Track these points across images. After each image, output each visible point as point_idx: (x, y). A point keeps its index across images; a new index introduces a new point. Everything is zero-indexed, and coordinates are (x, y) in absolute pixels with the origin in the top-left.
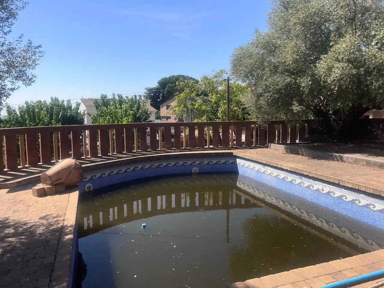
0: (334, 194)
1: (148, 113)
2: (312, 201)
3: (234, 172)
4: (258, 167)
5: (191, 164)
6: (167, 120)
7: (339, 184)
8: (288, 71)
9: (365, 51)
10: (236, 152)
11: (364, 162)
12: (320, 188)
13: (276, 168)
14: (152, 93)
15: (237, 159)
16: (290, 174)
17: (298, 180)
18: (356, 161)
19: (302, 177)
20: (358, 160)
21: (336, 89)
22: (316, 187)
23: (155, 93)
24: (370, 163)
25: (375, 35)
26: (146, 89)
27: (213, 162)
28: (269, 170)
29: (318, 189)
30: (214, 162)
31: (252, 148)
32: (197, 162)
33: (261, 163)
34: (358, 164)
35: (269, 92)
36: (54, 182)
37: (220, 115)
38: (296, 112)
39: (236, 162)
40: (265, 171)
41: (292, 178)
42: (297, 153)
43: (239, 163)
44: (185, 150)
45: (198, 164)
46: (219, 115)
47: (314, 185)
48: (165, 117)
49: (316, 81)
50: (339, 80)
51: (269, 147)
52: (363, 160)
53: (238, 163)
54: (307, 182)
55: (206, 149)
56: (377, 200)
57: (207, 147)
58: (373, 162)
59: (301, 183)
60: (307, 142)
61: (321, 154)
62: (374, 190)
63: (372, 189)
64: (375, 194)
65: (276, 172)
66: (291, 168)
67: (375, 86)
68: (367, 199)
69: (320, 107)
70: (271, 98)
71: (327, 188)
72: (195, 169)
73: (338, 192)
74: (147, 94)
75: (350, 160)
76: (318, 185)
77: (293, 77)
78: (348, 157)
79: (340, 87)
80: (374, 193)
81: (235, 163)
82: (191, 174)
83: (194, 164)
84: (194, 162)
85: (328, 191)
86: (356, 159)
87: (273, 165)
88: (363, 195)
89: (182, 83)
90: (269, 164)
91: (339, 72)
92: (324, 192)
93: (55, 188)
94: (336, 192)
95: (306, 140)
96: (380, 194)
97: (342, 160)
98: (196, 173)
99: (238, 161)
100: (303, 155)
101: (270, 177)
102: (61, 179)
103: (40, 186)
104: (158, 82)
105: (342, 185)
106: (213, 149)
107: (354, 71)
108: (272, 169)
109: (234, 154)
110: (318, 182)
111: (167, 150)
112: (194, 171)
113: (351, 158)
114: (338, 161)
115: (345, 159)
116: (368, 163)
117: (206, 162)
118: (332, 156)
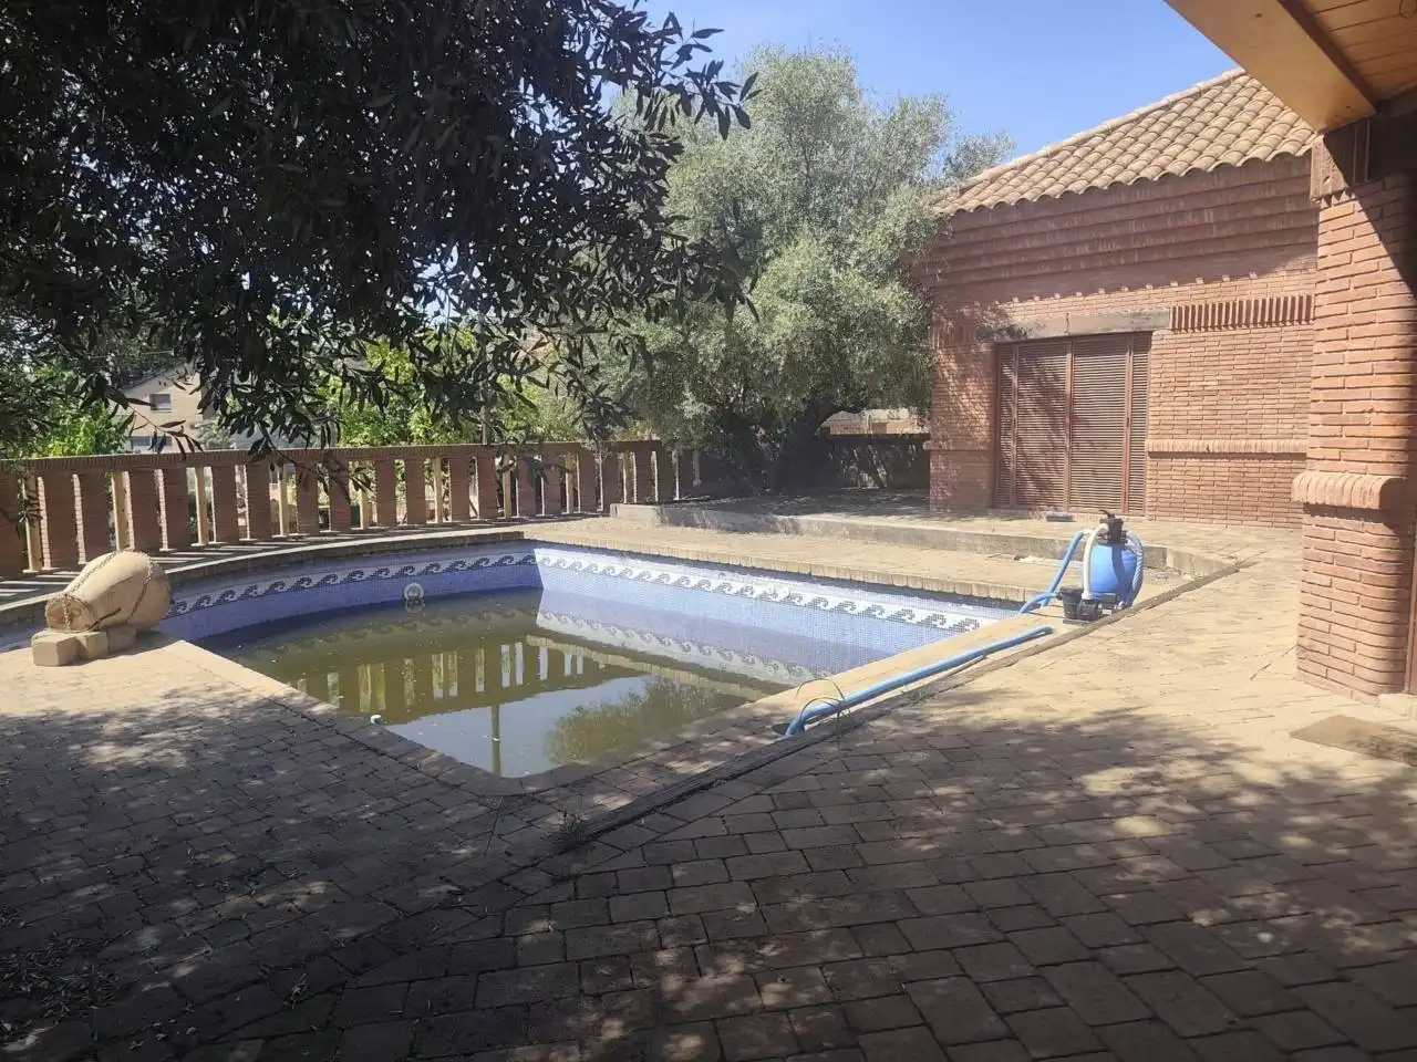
0: (801, 598)
3: (528, 588)
4: (603, 563)
5: (401, 574)
7: (810, 574)
9: (837, 280)
10: (530, 531)
12: (768, 592)
15: (536, 550)
16: (696, 569)
17: (715, 580)
18: (827, 530)
20: (831, 526)
22: (758, 591)
24: (855, 530)
25: (854, 243)
27: (466, 563)
28: (637, 567)
29: (765, 593)
30: (470, 562)
31: (566, 519)
32: (420, 568)
33: (612, 553)
34: (831, 534)
36: (102, 619)
38: (688, 416)
39: (534, 558)
40: (625, 572)
41: (701, 578)
42: (690, 523)
43: (544, 560)
44: (369, 533)
45: (422, 573)
46: (413, 427)
47: (756, 587)
49: (735, 341)
50: (789, 343)
51: (611, 514)
53: (539, 560)
54: (738, 582)
55: (433, 528)
56: (887, 597)
57: (436, 521)
59: (724, 585)
60: (705, 497)
61: (747, 519)
65: (655, 570)
66: (696, 554)
68: (868, 598)
69: (731, 405)
71: (784, 588)
72: (413, 589)
73: (809, 593)
75: (815, 528)
76: (763, 586)
77: (679, 328)
78: (810, 523)
79: (790, 356)
80: (881, 583)
81: (531, 561)
82: (400, 604)
83: (408, 572)
84: (409, 568)
85: (787, 595)
86: (827, 523)
88: (859, 591)
90: (637, 551)
91: (790, 324)
92: (778, 599)
93: (109, 637)
94: (803, 594)
95: (696, 492)
96: (890, 584)
97: (796, 529)
98: (415, 601)
99: (540, 553)
100: (705, 527)
101: (638, 584)
102: (119, 609)
103: (50, 637)
105: (816, 577)
106: (453, 526)
107: (820, 324)
109: (525, 537)
110: (764, 579)
111: (307, 536)
112: (411, 593)
113: (814, 524)
114: (787, 532)
115: (804, 527)
117: (445, 565)
118: (773, 522)
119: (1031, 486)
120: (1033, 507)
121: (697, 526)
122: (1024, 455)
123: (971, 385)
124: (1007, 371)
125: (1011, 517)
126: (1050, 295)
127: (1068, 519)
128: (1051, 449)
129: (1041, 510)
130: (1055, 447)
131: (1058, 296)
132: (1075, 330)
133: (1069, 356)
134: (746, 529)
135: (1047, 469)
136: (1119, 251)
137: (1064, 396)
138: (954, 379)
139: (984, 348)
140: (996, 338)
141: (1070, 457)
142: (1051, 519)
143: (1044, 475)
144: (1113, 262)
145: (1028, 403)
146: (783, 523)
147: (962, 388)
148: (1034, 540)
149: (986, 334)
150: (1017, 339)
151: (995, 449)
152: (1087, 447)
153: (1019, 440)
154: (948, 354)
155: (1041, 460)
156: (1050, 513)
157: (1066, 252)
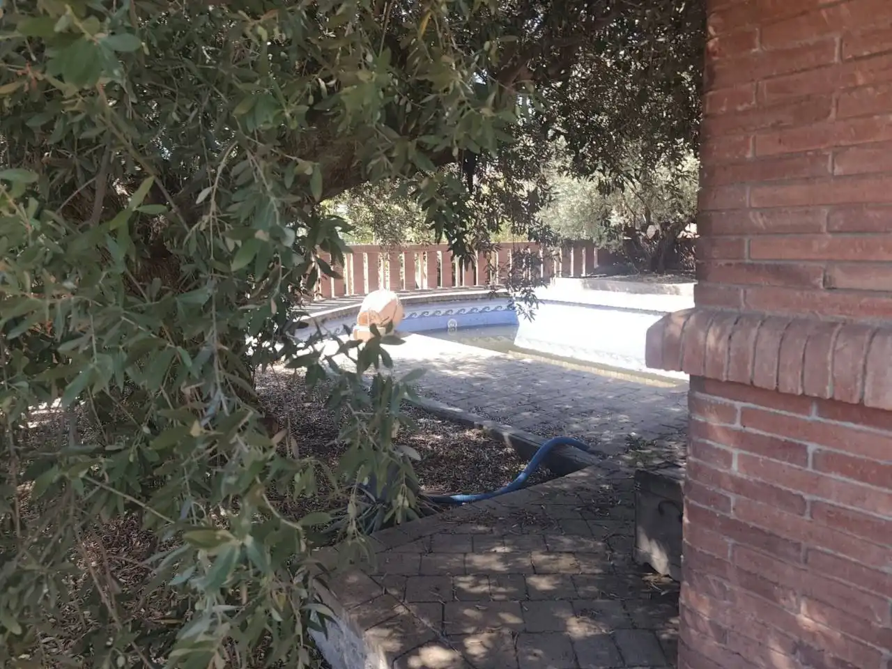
5: (446, 314)
32: (455, 311)
36: (383, 321)
38: (613, 225)
81: (511, 309)
95: (596, 271)
97: (677, 292)
102: (389, 317)
114: (671, 294)
117: (468, 310)
118: (662, 288)
121: (609, 290)
134: (642, 292)
146: (669, 288)
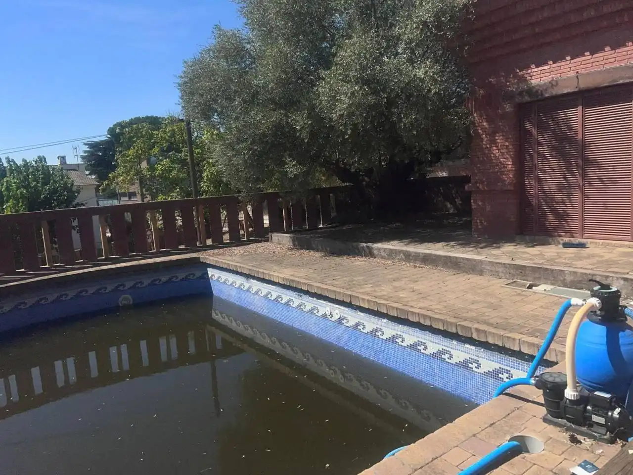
0: (347, 321)
1: (74, 189)
2: (319, 337)
4: (239, 280)
5: (116, 290)
6: (130, 198)
7: (351, 303)
8: (272, 101)
10: (206, 256)
11: (402, 254)
12: (327, 313)
13: (263, 280)
14: (100, 150)
15: (208, 269)
16: (285, 291)
17: (296, 300)
18: (391, 254)
19: (301, 294)
20: (394, 252)
21: (349, 132)
22: (322, 311)
23: (105, 151)
24: (410, 255)
26: (85, 144)
27: (162, 280)
28: (256, 285)
29: (325, 314)
30: (164, 279)
31: (242, 244)
32: (129, 285)
33: (241, 274)
34: (393, 259)
35: (245, 140)
37: (204, 186)
39: (207, 273)
40: (250, 288)
41: (288, 297)
42: (309, 247)
43: (212, 275)
44: (108, 261)
45: (130, 288)
47: (319, 308)
48: (124, 195)
49: (316, 117)
50: (350, 115)
51: (270, 240)
52: (401, 251)
53: (210, 276)
54: (309, 303)
56: (406, 328)
57: (154, 250)
58: (414, 254)
59: (301, 304)
60: (334, 225)
61: (341, 245)
62: (398, 311)
63: (395, 309)
64: (400, 318)
65: (265, 288)
66: (284, 279)
67: (405, 124)
68: (393, 327)
70: (249, 152)
71: (337, 311)
72: (126, 299)
73: (353, 317)
74: (89, 154)
75: (383, 254)
76: (325, 308)
78: (379, 249)
80: (399, 316)
81: (205, 276)
82: (117, 309)
83: (121, 288)
84: (121, 285)
85: (339, 317)
86: (391, 250)
87: (258, 276)
88: (385, 321)
89: (127, 129)
90: (253, 275)
92: (333, 319)
94: (349, 318)
95: (333, 221)
96: (407, 317)
99: (210, 272)
100: (316, 251)
101: (257, 297)
104: (109, 130)
105: (355, 305)
108: (259, 283)
109: (201, 261)
110: (325, 302)
111: (64, 266)
112: (124, 302)
113: (383, 250)
116: (408, 257)
117: (147, 282)
118: (357, 248)
119: (551, 217)
120: (553, 234)
121: (313, 250)
122: (544, 192)
123: (499, 139)
124: (528, 126)
125: (533, 244)
126: (562, 58)
127: (582, 246)
128: (566, 188)
129: (560, 236)
130: (570, 186)
131: (568, 58)
132: (584, 84)
133: (580, 108)
134: (341, 252)
135: (563, 203)
136: (622, 10)
137: (576, 141)
138: (486, 135)
139: (508, 108)
140: (518, 100)
141: (583, 193)
142: (566, 245)
143: (560, 208)
144: (617, 21)
145: (545, 150)
146: (363, 248)
147: (493, 142)
148: (546, 269)
149: (510, 97)
150: (536, 99)
151: (520, 189)
152: (597, 184)
153: (539, 181)
154: (481, 116)
155: (559, 197)
156: (566, 240)
157: (574, 18)
